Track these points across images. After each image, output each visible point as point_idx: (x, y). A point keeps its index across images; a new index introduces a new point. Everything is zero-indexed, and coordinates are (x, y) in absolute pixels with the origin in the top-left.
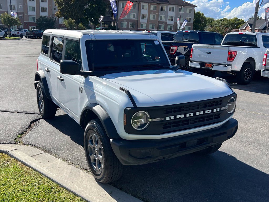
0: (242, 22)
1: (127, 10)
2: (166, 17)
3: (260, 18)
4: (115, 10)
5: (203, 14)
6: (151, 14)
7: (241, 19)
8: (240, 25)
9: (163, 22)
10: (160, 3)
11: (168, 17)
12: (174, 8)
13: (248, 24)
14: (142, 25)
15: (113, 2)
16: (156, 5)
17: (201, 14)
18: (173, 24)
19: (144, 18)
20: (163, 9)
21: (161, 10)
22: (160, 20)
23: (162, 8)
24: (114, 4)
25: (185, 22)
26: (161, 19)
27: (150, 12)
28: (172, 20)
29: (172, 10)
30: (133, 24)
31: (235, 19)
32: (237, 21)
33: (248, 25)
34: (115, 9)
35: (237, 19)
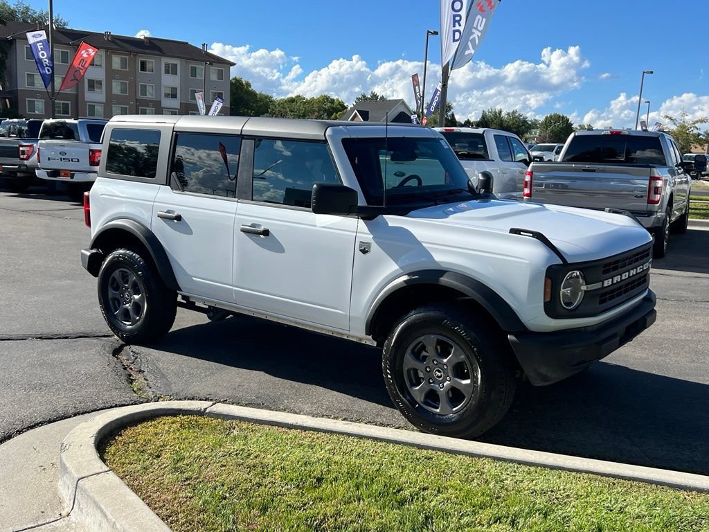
0: (339, 106)
1: (80, 66)
2: (158, 89)
3: (379, 97)
4: (47, 66)
5: (248, 85)
6: (116, 79)
7: (337, 100)
8: (337, 113)
9: (151, 101)
10: (137, 53)
11: (163, 89)
12: (176, 65)
13: (356, 111)
14: (92, 108)
15: (38, 44)
16: (127, 57)
17: (244, 82)
18: (179, 107)
19: (95, 90)
20: (148, 66)
21: (143, 68)
22: (140, 97)
23: (143, 64)
24: (42, 49)
25: (216, 102)
26: (144, 92)
27: (111, 74)
28: (174, 96)
29: (171, 70)
30: (66, 106)
31: (323, 100)
32: (329, 104)
33: (356, 113)
34: (44, 63)
35: (327, 99)
